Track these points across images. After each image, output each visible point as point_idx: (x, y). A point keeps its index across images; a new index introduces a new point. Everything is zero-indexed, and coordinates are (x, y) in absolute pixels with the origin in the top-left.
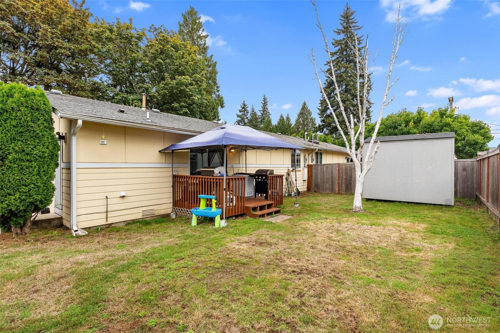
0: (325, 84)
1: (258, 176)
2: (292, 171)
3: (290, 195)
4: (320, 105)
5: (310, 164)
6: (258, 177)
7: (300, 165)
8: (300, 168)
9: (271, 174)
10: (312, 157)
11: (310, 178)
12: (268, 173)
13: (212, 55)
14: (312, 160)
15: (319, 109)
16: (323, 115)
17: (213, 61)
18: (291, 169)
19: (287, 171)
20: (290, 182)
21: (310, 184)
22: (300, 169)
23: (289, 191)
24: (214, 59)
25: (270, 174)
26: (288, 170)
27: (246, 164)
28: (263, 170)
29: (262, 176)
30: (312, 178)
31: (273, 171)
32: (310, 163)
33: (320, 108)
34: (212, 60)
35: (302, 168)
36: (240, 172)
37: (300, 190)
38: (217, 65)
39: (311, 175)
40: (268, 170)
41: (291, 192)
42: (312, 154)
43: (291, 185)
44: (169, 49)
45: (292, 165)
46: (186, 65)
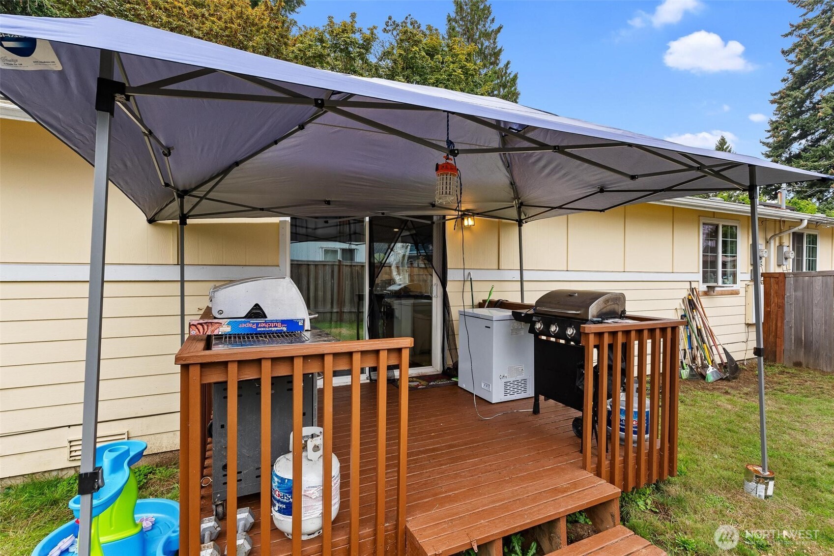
0: (784, 80)
1: (548, 320)
2: (706, 294)
3: (699, 376)
4: (769, 134)
5: (772, 271)
6: (547, 326)
7: (734, 275)
8: (735, 282)
9: (613, 314)
10: (781, 246)
11: (773, 316)
12: (593, 310)
13: (508, 63)
14: (782, 258)
15: (767, 145)
16: (780, 155)
17: (510, 74)
18: (703, 287)
19: (685, 294)
20: (699, 331)
21: (776, 336)
22: (735, 287)
23: (694, 359)
24: (512, 70)
25: (604, 316)
26: (692, 290)
27: (521, 270)
28: (570, 294)
29: (565, 321)
30: (783, 319)
31: (620, 299)
32: (773, 269)
33: (771, 140)
34: (508, 71)
35: (743, 284)
36: (495, 297)
37: (736, 357)
38: (518, 81)
39: (781, 307)
40: (594, 296)
41: (705, 367)
42: (781, 239)
43: (704, 342)
44: (417, 56)
45: (704, 273)
46: (448, 80)
